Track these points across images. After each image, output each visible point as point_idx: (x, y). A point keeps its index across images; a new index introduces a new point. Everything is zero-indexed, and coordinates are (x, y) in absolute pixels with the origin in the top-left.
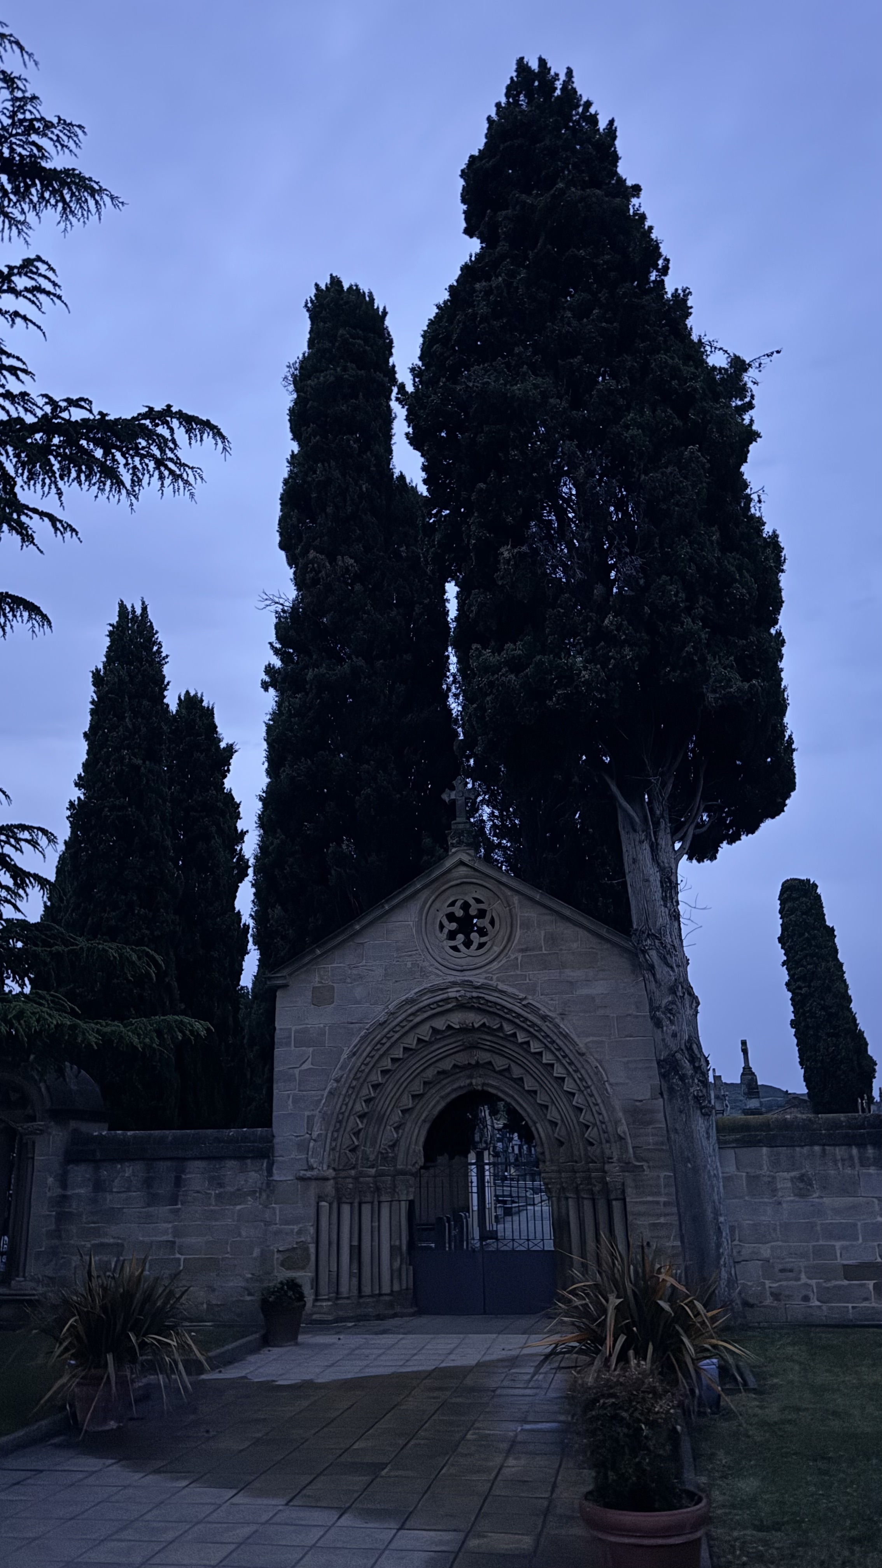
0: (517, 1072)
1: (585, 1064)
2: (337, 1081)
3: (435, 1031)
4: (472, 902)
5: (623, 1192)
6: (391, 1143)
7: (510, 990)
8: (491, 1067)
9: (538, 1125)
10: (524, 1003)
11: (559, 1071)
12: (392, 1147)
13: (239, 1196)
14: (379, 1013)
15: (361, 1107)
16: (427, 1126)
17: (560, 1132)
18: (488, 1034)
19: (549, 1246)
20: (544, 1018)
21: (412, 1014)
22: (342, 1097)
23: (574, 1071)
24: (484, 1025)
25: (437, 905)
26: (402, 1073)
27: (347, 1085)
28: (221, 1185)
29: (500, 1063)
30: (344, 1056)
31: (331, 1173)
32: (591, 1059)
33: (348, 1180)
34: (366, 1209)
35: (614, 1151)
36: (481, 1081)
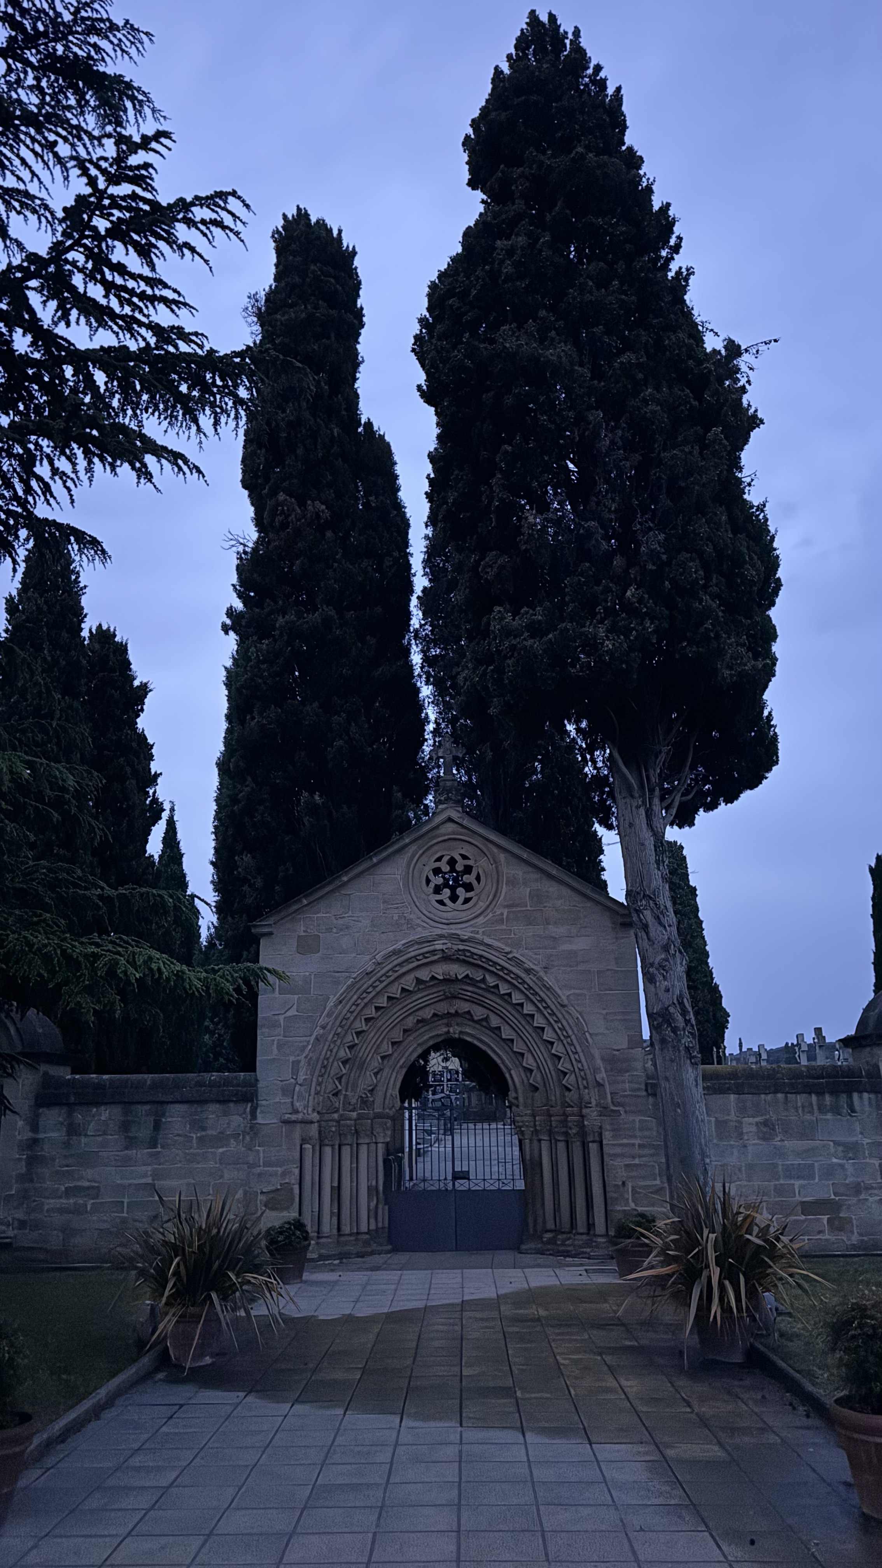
0: (495, 1021)
1: (567, 1016)
2: (323, 1027)
3: (419, 981)
4: (458, 858)
5: (600, 1134)
6: (370, 1088)
7: (496, 944)
8: (468, 1016)
9: (513, 1072)
10: (510, 956)
11: (539, 1021)
12: (371, 1091)
13: (221, 1139)
14: (365, 963)
15: (343, 1053)
16: (404, 1071)
17: (536, 1078)
18: (469, 984)
19: (520, 1185)
20: (528, 971)
21: (398, 965)
22: (327, 1043)
23: (556, 1021)
24: (467, 976)
25: (424, 859)
26: (384, 1020)
27: (333, 1032)
28: (204, 1129)
29: (479, 1012)
30: (331, 1004)
31: (315, 1116)
32: (572, 1010)
33: (331, 1123)
34: (346, 1151)
35: (592, 1096)
36: (458, 1029)
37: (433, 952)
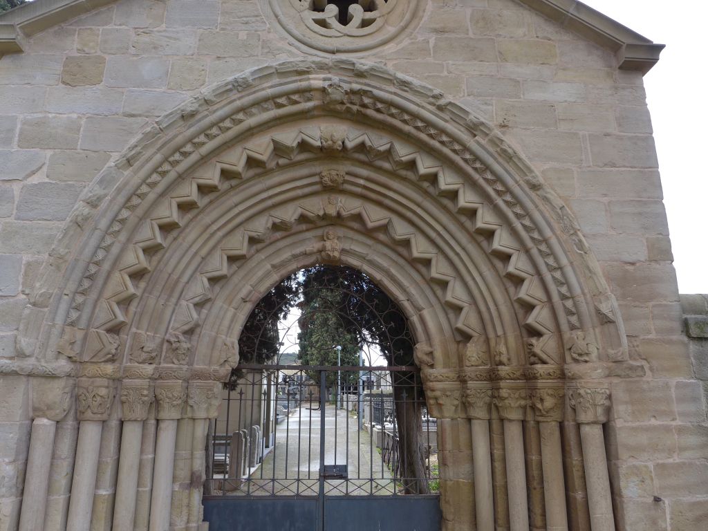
0: (401, 230)
1: (541, 201)
2: (91, 204)
3: (279, 149)
5: (608, 410)
6: (186, 328)
7: (415, 82)
8: (356, 225)
9: (426, 313)
10: (442, 102)
15: (135, 258)
16: (248, 308)
17: (468, 319)
18: (363, 164)
20: (474, 128)
21: (243, 109)
22: (98, 234)
23: (518, 216)
24: (362, 145)
26: (214, 215)
27: (110, 215)
29: (375, 216)
31: (63, 365)
33: (99, 381)
34: (132, 434)
35: (590, 341)
36: (339, 245)
37: (305, 92)
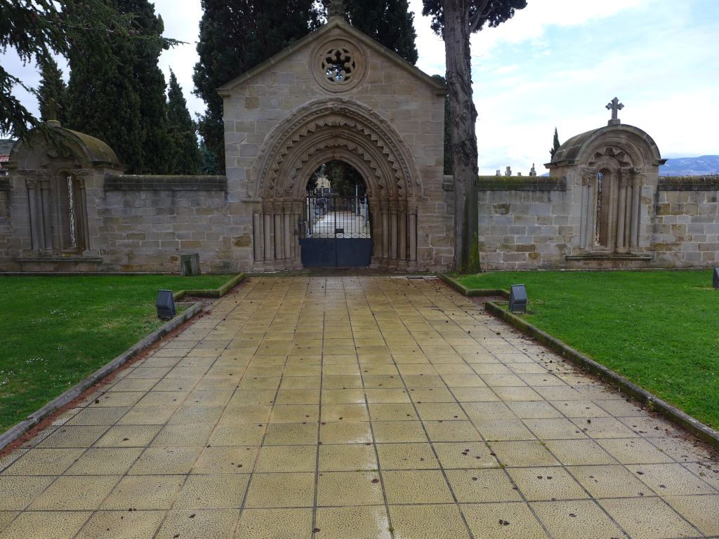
2: (263, 151)
3: (318, 126)
6: (290, 186)
8: (345, 148)
10: (372, 112)
11: (386, 150)
17: (382, 182)
18: (345, 129)
19: (368, 236)
20: (382, 121)
21: (306, 116)
23: (396, 150)
24: (346, 124)
26: (297, 149)
27: (268, 154)
28: (198, 204)
29: (351, 146)
31: (260, 199)
32: (406, 144)
33: (269, 203)
34: (278, 218)
35: (414, 191)
36: (339, 155)
37: (326, 109)
